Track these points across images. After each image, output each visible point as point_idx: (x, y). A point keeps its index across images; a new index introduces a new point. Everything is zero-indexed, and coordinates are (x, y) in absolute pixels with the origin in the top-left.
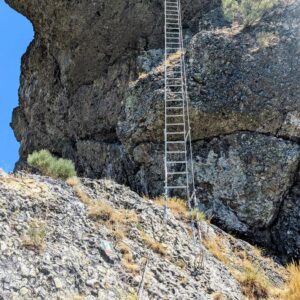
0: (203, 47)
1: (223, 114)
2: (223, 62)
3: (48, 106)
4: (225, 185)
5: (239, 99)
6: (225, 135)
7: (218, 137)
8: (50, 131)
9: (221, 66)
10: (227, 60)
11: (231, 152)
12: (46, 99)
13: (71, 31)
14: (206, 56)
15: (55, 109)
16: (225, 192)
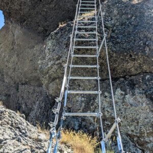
0: (113, 5)
1: (131, 56)
2: (129, 16)
3: (6, 63)
4: (133, 121)
5: (145, 44)
6: (131, 76)
7: (124, 77)
8: (6, 80)
9: (128, 19)
10: (133, 15)
11: (137, 91)
12: (5, 59)
13: (20, 9)
14: (115, 12)
15: (10, 65)
16: (133, 128)
